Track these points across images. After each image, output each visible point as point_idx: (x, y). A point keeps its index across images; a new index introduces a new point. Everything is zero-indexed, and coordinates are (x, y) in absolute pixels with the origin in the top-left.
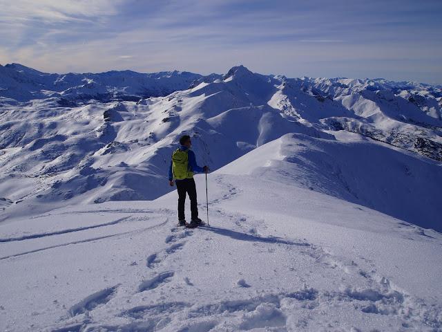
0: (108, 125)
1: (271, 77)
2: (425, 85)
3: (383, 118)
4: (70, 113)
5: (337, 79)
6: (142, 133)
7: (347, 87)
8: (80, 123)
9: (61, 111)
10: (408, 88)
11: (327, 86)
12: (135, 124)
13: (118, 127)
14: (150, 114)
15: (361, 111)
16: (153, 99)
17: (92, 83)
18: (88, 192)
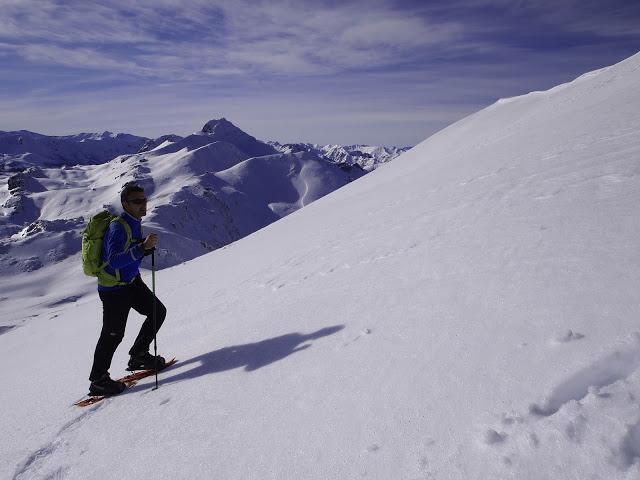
0: (22, 197)
5: (354, 147)
6: (87, 208)
7: (370, 157)
11: (342, 155)
12: (72, 193)
13: (42, 199)
18: (71, 257)
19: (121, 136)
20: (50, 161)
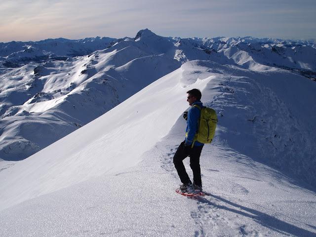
0: (36, 79)
1: (170, 38)
2: (280, 40)
3: (255, 64)
4: (12, 72)
5: (218, 38)
6: (65, 84)
7: (225, 43)
8: (14, 79)
9: (4, 71)
10: (269, 43)
11: (211, 43)
12: (59, 76)
13: (45, 80)
14: (73, 68)
15: (238, 59)
16: (79, 58)
17: (31, 49)
19: (104, 38)
20: (69, 53)
